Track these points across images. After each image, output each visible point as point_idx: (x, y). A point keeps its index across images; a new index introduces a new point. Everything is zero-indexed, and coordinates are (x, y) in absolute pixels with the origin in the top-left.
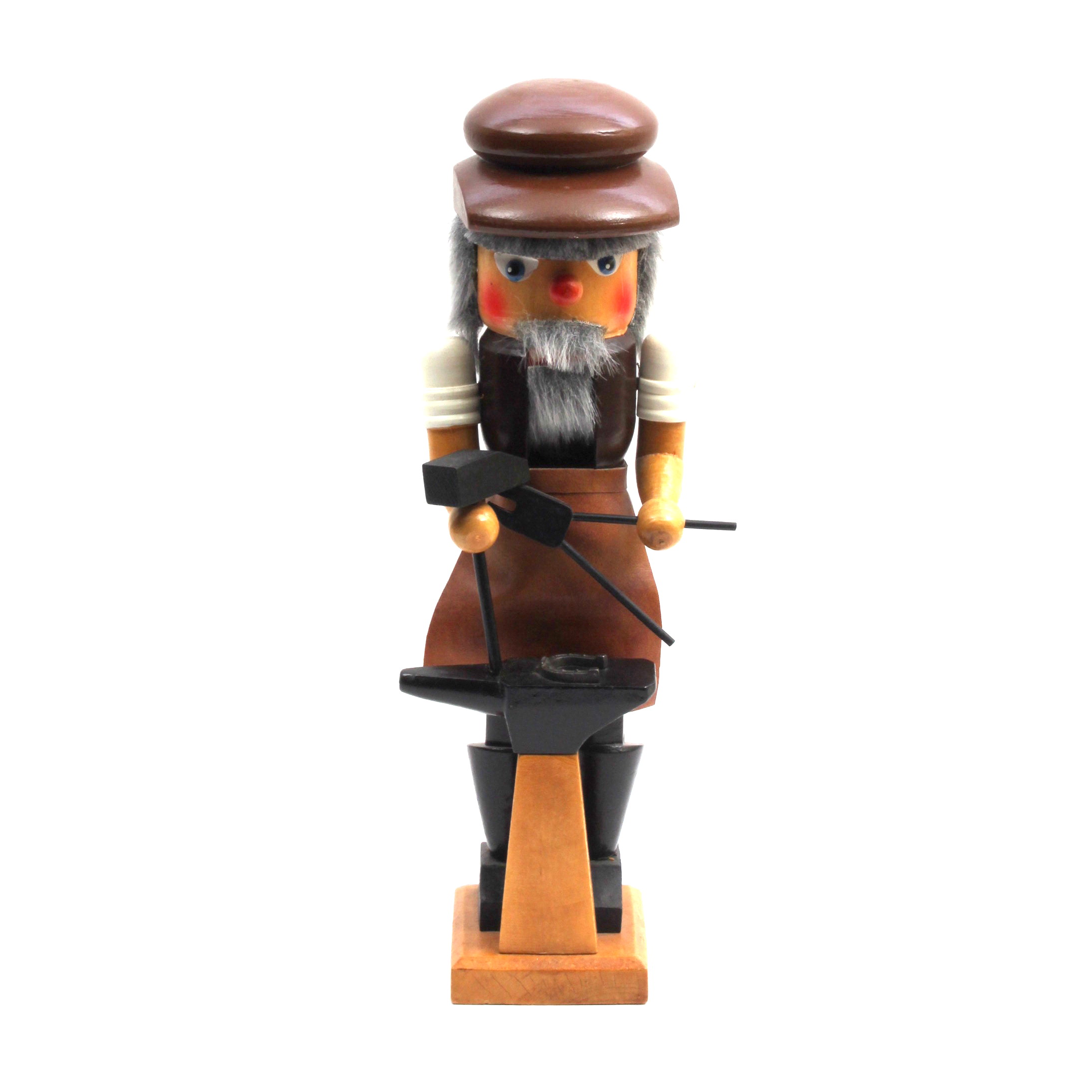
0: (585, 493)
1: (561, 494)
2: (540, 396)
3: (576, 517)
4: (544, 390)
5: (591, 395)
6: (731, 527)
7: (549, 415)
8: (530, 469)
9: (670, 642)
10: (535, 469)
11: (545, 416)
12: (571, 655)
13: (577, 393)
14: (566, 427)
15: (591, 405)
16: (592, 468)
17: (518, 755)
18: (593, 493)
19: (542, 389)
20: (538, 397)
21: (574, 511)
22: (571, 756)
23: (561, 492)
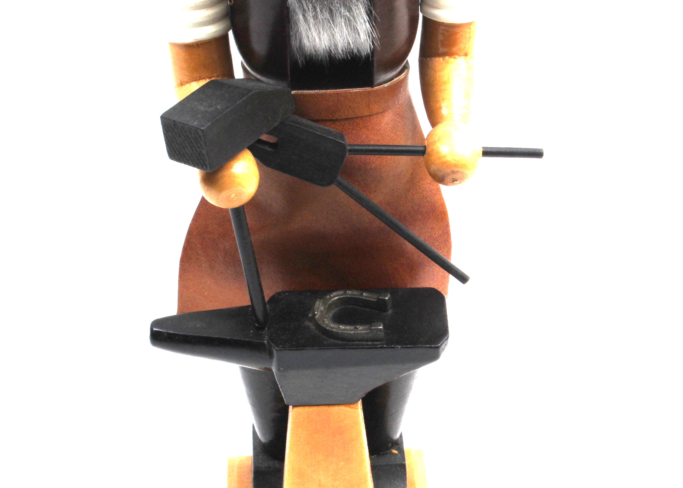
0: (362, 117)
1: (331, 120)
2: (304, 16)
3: (350, 151)
4: (309, 9)
5: (366, 12)
6: (537, 154)
7: (315, 34)
8: (293, 92)
9: (463, 278)
10: (300, 92)
11: (310, 36)
12: (350, 293)
13: (350, 10)
14: (336, 46)
15: (367, 24)
16: (368, 86)
17: (291, 407)
18: (370, 116)
19: (307, 9)
20: (301, 17)
21: (349, 141)
22: (352, 406)
23: (331, 118)
